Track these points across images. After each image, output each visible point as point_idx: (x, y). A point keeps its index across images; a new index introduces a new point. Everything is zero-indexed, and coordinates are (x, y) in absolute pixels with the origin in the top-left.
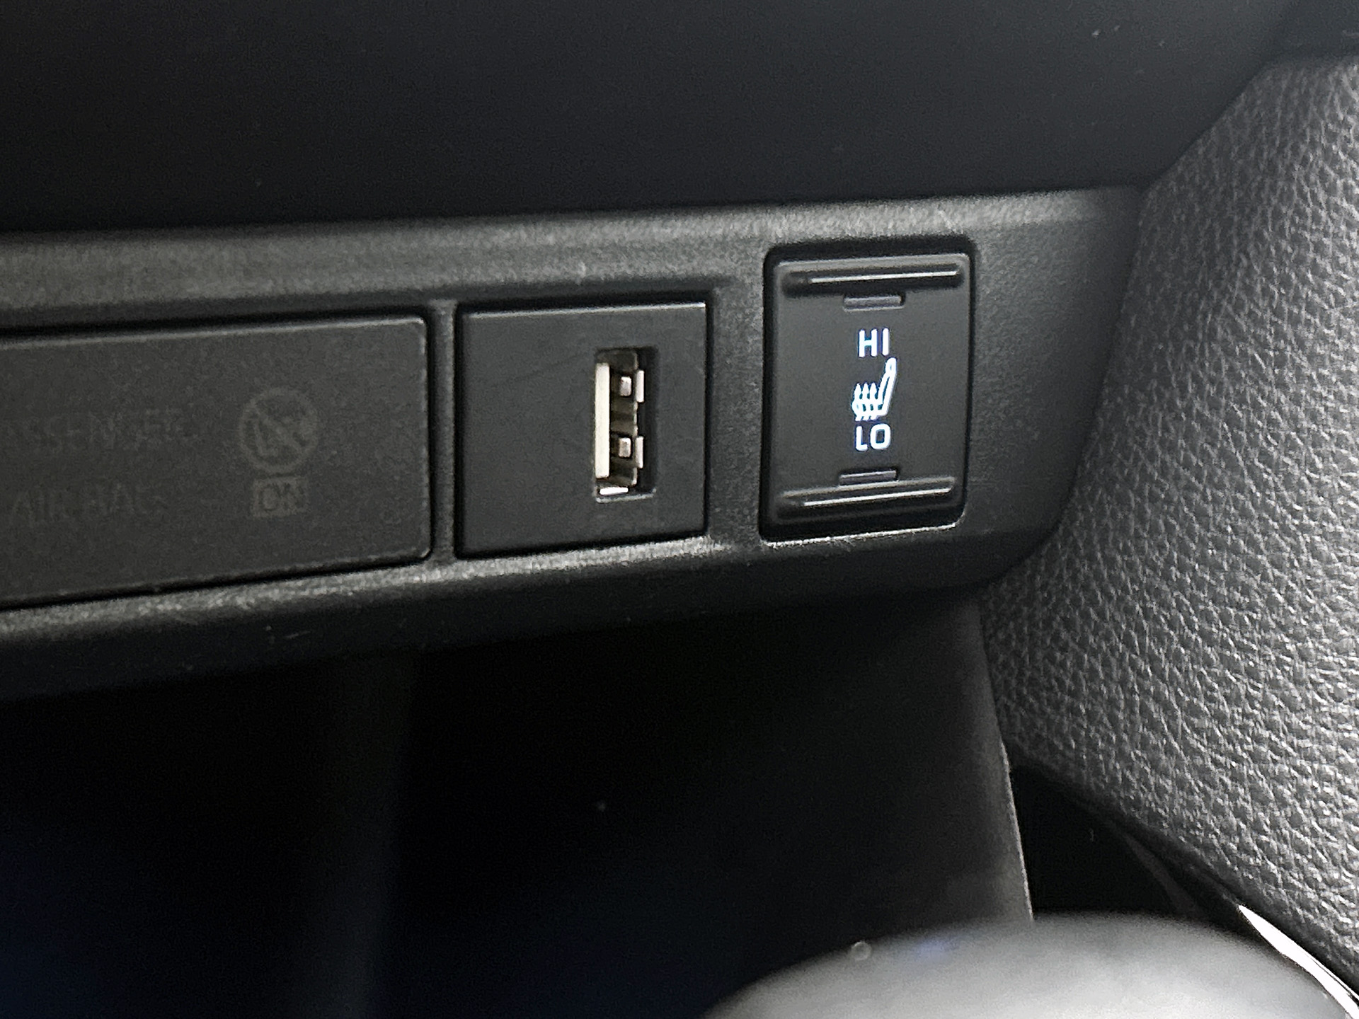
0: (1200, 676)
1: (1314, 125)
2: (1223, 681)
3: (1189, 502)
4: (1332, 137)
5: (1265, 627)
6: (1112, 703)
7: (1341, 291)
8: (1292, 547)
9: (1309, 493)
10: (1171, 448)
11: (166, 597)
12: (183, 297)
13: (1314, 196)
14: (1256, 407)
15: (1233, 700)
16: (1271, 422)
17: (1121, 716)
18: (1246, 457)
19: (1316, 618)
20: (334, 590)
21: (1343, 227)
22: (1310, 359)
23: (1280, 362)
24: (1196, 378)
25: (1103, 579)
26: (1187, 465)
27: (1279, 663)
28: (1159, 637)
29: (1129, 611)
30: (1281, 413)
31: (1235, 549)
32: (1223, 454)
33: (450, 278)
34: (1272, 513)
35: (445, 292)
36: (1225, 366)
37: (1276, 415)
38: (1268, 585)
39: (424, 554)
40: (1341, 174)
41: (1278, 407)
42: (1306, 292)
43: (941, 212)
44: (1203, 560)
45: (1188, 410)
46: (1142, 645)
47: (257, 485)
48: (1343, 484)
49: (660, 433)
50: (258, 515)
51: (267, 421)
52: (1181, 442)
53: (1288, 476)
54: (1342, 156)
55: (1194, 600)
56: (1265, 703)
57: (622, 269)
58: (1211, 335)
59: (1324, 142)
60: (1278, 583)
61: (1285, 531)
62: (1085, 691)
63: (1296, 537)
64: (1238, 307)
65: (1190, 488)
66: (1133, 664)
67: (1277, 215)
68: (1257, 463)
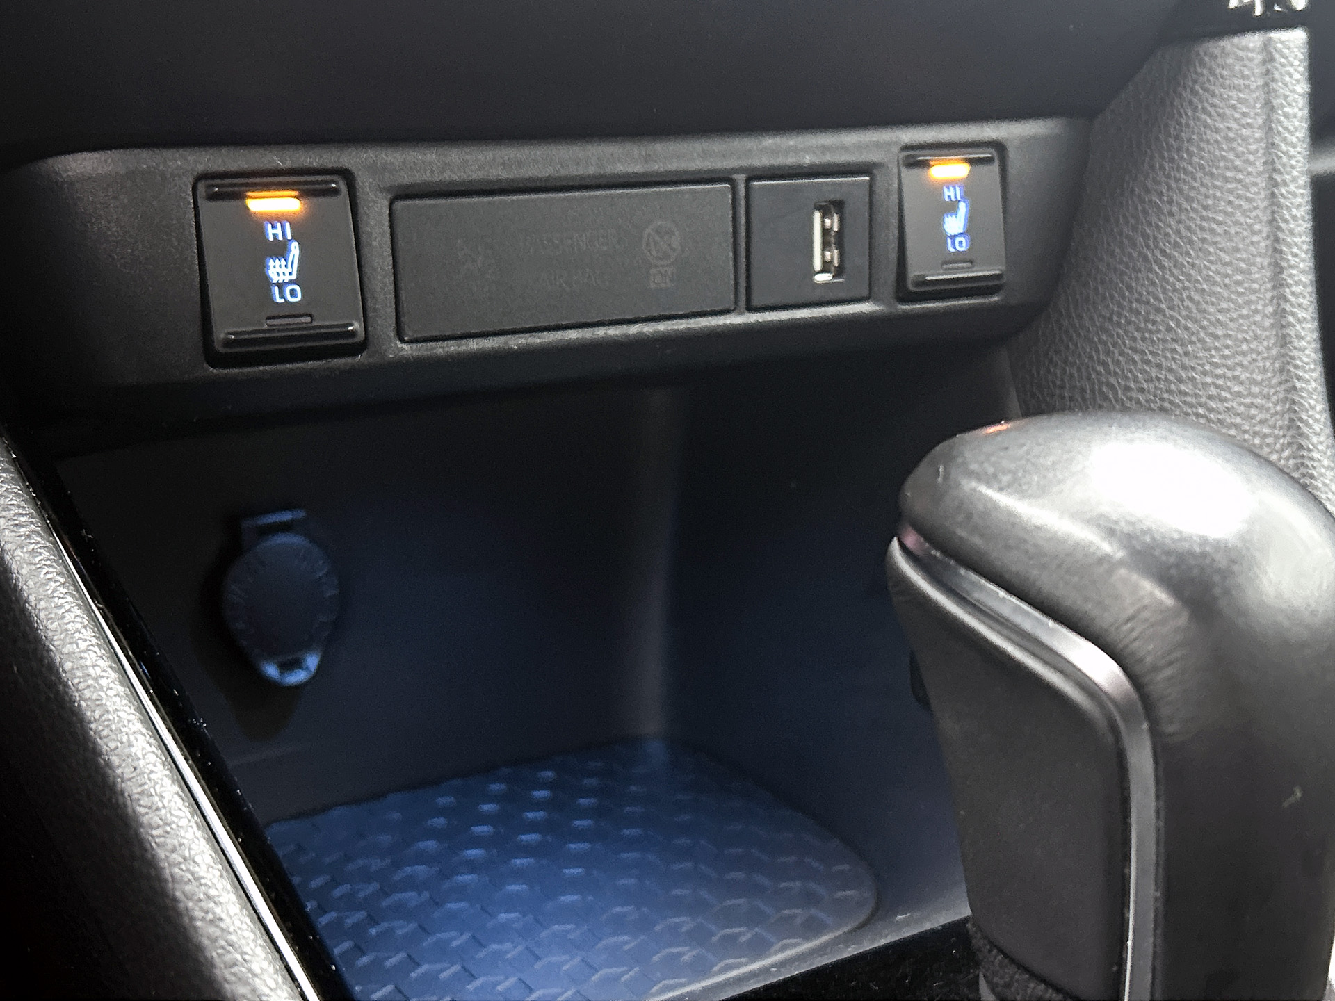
0: (1131, 371)
1: (1185, 77)
2: (1143, 372)
3: (1122, 282)
4: (1195, 82)
5: (1164, 341)
6: (1083, 390)
7: (1202, 162)
8: (1179, 298)
9: (1188, 270)
10: (1112, 254)
11: (611, 327)
12: (616, 172)
13: (1186, 115)
14: (1158, 227)
15: (1150, 380)
16: (1167, 235)
17: (1088, 396)
18: (1153, 254)
19: (1193, 334)
20: (688, 326)
21: (1202, 129)
22: (1187, 200)
23: (1170, 202)
24: (1124, 216)
25: (1076, 327)
26: (1121, 262)
27: (1174, 359)
28: (1108, 353)
29: (1091, 341)
30: (1172, 229)
31: (1148, 303)
32: (1140, 253)
33: (744, 163)
34: (1167, 282)
35: (740, 170)
36: (1140, 208)
37: (1169, 230)
38: (1166, 320)
39: (732, 309)
40: (1201, 101)
41: (1170, 226)
42: (1183, 164)
43: (988, 129)
44: (1131, 310)
45: (1121, 234)
46: (1098, 358)
47: (653, 271)
48: (1206, 263)
49: (847, 247)
50: (652, 286)
51: (657, 238)
52: (1117, 250)
53: (1176, 261)
54: (1201, 91)
55: (1126, 332)
56: (1167, 380)
57: (828, 158)
58: (1132, 192)
59: (1190, 84)
60: (1172, 318)
61: (1175, 290)
62: (1067, 385)
63: (1181, 294)
64: (1147, 176)
65: (1123, 273)
66: (1094, 369)
67: (1167, 126)
68: (1159, 257)
